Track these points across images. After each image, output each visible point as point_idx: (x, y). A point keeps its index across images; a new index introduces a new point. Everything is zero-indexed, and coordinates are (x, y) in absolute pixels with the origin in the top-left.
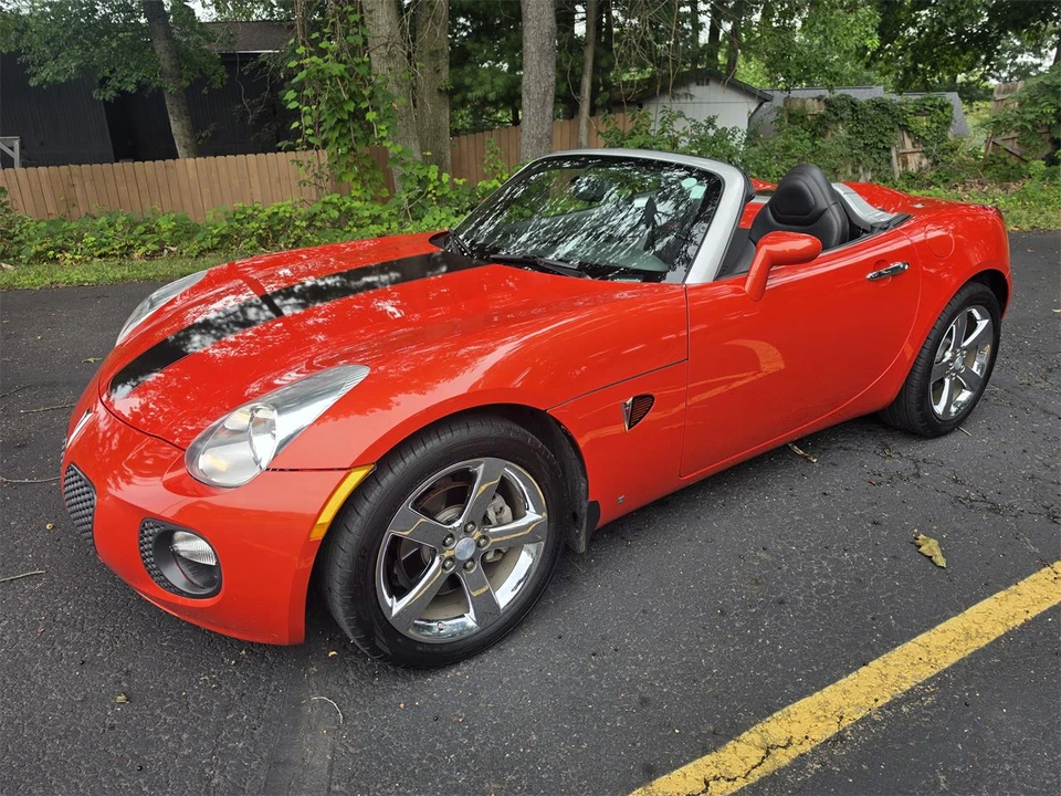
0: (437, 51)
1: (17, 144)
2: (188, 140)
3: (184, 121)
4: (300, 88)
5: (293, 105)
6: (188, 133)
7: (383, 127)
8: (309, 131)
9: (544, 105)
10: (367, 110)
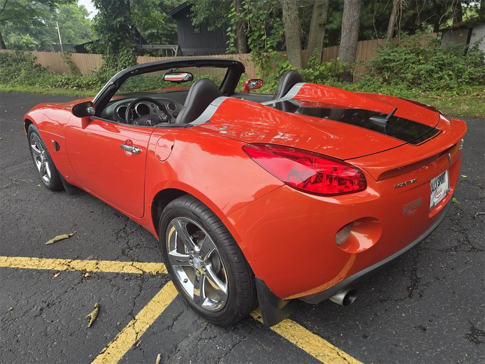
0: (321, 5)
1: (177, 48)
2: (243, 47)
3: (242, 39)
4: (232, 26)
5: (228, 34)
6: (243, 44)
7: (269, 43)
8: (232, 45)
9: (350, 31)
10: (264, 35)
